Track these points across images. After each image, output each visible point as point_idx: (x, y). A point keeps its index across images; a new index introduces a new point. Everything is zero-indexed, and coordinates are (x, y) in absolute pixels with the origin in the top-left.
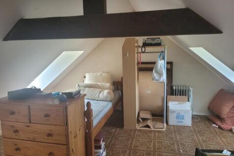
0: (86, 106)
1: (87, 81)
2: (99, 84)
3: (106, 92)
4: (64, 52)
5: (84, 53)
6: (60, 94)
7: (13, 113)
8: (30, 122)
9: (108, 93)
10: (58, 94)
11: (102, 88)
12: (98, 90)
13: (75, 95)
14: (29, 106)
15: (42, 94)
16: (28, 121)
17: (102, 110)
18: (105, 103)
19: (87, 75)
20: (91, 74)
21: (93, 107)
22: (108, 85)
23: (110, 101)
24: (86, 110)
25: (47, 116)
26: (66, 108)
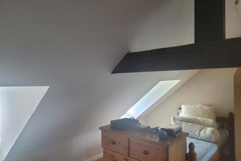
0: (188, 148)
1: (183, 114)
2: (199, 118)
3: (209, 130)
4: (161, 82)
5: (180, 82)
6: (159, 129)
7: (114, 143)
8: (129, 156)
9: (212, 132)
10: (157, 129)
11: (204, 125)
12: (198, 127)
13: (177, 133)
14: (129, 139)
15: (141, 126)
16: (127, 155)
17: (205, 154)
18: (208, 145)
19: (183, 107)
20: (189, 105)
21: (197, 150)
22: (211, 121)
23: (215, 143)
24: (187, 152)
25: (146, 153)
26: (167, 149)
